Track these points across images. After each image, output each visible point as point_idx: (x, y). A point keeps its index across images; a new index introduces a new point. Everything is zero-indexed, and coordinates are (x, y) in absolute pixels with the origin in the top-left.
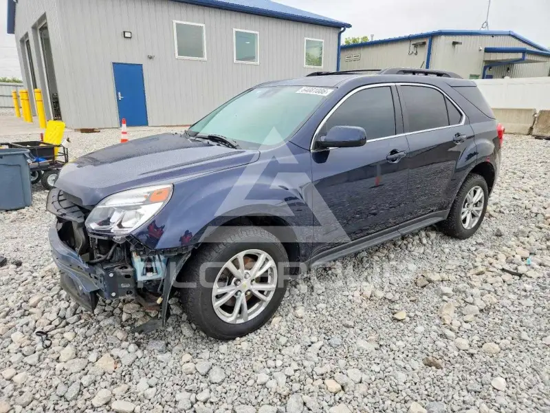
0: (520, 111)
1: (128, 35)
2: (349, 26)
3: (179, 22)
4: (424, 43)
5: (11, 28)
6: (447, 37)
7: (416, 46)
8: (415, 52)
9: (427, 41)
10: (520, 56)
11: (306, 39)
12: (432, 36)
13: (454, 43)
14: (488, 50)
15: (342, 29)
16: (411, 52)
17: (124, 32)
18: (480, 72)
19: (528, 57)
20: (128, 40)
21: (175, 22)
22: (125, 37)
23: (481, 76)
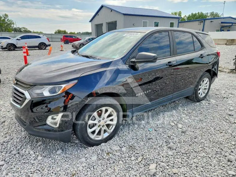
0: (224, 39)
4: (203, 22)
5: (91, 21)
6: (209, 20)
7: (200, 22)
9: (203, 21)
10: (231, 24)
11: (170, 22)
12: (205, 20)
13: (211, 22)
14: (222, 23)
15: (180, 19)
16: (199, 24)
18: (220, 29)
19: (233, 24)
21: (143, 21)
22: (134, 25)
23: (220, 30)
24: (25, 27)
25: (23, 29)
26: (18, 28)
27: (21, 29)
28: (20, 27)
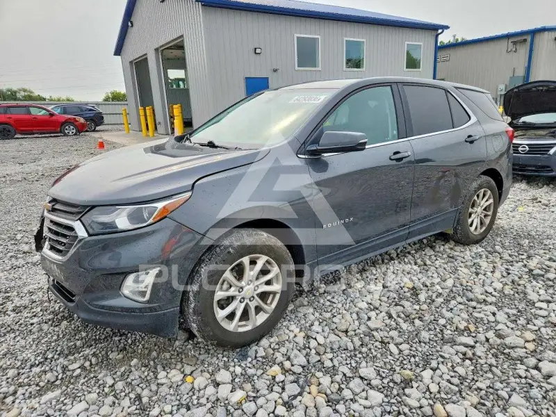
1: (258, 51)
2: (447, 27)
3: (299, 35)
4: (525, 40)
5: (118, 51)
6: (550, 33)
7: (515, 43)
8: (514, 49)
9: (529, 38)
11: (407, 43)
12: (534, 33)
15: (440, 31)
16: (509, 50)
17: (255, 49)
20: (258, 56)
21: (296, 35)
22: (255, 53)
24: (27, 87)
25: (23, 93)
26: (9, 91)
27: (15, 92)
28: (15, 88)
